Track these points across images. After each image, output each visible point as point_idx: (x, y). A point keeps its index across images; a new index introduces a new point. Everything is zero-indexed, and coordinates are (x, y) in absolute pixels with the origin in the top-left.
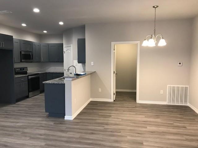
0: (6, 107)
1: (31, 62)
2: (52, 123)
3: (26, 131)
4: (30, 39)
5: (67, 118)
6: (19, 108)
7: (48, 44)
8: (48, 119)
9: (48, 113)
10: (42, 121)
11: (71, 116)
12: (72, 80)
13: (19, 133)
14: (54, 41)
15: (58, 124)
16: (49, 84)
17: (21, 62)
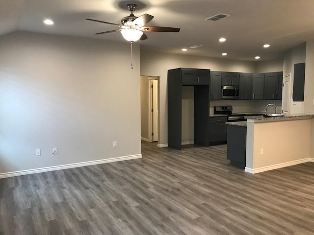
0: (199, 149)
1: (237, 99)
2: (227, 171)
3: (197, 170)
4: (239, 69)
5: (247, 170)
6: (209, 152)
7: (264, 74)
8: (227, 167)
9: (230, 161)
10: (219, 166)
11: (252, 168)
12: (255, 123)
13: (190, 170)
14: (273, 70)
15: (233, 173)
16: (232, 125)
17: (222, 99)
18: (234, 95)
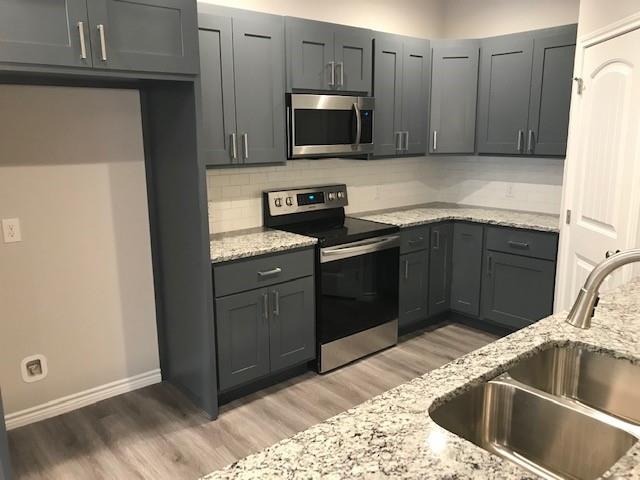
17: (291, 157)
18: (351, 141)
